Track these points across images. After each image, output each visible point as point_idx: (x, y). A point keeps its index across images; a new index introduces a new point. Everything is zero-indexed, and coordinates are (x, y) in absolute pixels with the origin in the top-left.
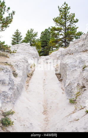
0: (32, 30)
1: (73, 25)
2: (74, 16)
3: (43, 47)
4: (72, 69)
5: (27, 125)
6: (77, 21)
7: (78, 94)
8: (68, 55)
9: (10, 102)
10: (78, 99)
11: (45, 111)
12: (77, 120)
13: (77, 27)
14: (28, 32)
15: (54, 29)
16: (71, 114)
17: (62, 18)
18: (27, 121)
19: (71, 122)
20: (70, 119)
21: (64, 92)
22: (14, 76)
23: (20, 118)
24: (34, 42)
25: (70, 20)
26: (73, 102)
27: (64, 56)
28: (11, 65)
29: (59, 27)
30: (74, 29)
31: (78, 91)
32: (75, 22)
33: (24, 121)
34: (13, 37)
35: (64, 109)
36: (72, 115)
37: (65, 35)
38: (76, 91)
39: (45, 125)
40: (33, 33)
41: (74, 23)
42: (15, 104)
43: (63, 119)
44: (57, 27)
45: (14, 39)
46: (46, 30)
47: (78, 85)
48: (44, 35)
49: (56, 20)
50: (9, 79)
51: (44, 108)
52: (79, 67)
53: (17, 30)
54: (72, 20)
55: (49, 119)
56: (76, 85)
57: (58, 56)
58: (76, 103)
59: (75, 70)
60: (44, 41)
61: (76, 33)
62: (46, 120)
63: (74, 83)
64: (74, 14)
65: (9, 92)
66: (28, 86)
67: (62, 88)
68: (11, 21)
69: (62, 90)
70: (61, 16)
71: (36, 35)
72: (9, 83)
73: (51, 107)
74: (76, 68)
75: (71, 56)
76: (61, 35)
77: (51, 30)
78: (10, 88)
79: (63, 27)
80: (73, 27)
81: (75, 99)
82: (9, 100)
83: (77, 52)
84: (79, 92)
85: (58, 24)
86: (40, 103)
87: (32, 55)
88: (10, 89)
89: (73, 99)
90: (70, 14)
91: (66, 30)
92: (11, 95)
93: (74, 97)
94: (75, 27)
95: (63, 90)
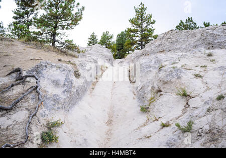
0: (107, 33)
1: (149, 27)
2: (151, 17)
3: (118, 50)
4: (146, 70)
5: (79, 142)
6: (154, 22)
7: (152, 100)
8: (143, 56)
9: (62, 108)
10: (151, 107)
11: (109, 121)
12: (148, 137)
13: (154, 28)
14: (104, 35)
15: (130, 30)
16: (141, 126)
17: (138, 19)
18: (81, 135)
19: (140, 139)
20: (138, 135)
21: (136, 97)
22: (76, 77)
23: (72, 130)
24: (109, 44)
25: (147, 21)
26: (144, 110)
27: (139, 58)
28: (74, 64)
29: (135, 28)
30: (151, 31)
31: (153, 96)
32: (152, 23)
33: (78, 134)
34: (89, 40)
35: (134, 119)
36: (142, 128)
37: (142, 36)
38: (149, 96)
39: (106, 141)
40: (109, 35)
41: (151, 25)
42: (70, 111)
43: (130, 133)
44: (132, 28)
45: (90, 42)
46: (122, 32)
47: (153, 88)
48: (120, 38)
49: (132, 21)
50: (65, 79)
51: (109, 117)
52: (155, 68)
53: (93, 33)
54: (148, 22)
55: (112, 132)
56: (150, 88)
57: (133, 58)
58: (149, 112)
59: (150, 71)
60: (120, 44)
61: (153, 35)
62: (108, 133)
63: (148, 86)
64: (151, 15)
65: (62, 96)
66: (93, 89)
67: (133, 92)
68: (81, 18)
69: (133, 94)
70: (138, 17)
71: (111, 37)
72: (64, 85)
73: (118, 115)
74: (151, 69)
75: (147, 57)
76: (138, 36)
77: (127, 32)
78: (65, 90)
79: (139, 29)
80: (151, 29)
81: (147, 106)
82: (60, 106)
83: (153, 52)
84: (153, 98)
85: (134, 25)
86: (104, 110)
87: (105, 57)
88: (64, 92)
89: (145, 106)
90: (146, 14)
91: (142, 32)
92: (65, 99)
93: (146, 104)
94: (152, 29)
95: (135, 95)
